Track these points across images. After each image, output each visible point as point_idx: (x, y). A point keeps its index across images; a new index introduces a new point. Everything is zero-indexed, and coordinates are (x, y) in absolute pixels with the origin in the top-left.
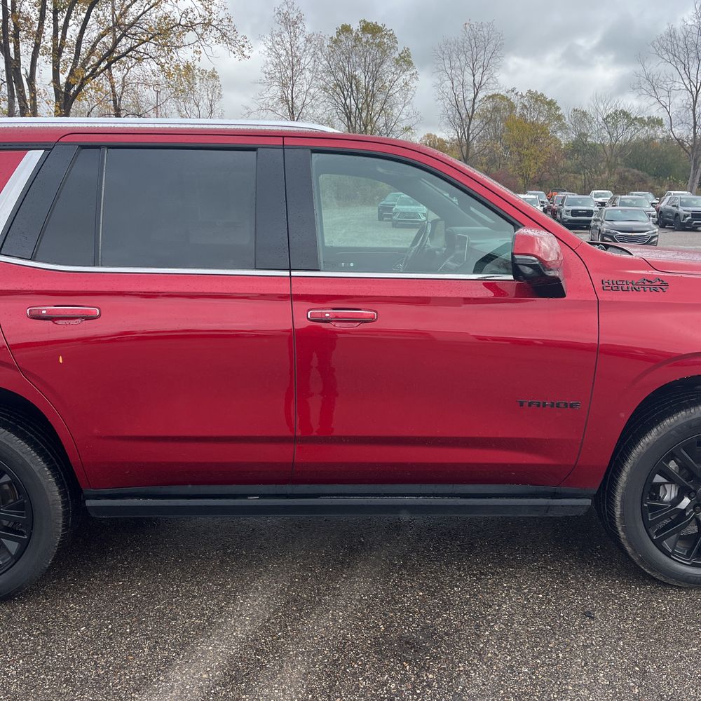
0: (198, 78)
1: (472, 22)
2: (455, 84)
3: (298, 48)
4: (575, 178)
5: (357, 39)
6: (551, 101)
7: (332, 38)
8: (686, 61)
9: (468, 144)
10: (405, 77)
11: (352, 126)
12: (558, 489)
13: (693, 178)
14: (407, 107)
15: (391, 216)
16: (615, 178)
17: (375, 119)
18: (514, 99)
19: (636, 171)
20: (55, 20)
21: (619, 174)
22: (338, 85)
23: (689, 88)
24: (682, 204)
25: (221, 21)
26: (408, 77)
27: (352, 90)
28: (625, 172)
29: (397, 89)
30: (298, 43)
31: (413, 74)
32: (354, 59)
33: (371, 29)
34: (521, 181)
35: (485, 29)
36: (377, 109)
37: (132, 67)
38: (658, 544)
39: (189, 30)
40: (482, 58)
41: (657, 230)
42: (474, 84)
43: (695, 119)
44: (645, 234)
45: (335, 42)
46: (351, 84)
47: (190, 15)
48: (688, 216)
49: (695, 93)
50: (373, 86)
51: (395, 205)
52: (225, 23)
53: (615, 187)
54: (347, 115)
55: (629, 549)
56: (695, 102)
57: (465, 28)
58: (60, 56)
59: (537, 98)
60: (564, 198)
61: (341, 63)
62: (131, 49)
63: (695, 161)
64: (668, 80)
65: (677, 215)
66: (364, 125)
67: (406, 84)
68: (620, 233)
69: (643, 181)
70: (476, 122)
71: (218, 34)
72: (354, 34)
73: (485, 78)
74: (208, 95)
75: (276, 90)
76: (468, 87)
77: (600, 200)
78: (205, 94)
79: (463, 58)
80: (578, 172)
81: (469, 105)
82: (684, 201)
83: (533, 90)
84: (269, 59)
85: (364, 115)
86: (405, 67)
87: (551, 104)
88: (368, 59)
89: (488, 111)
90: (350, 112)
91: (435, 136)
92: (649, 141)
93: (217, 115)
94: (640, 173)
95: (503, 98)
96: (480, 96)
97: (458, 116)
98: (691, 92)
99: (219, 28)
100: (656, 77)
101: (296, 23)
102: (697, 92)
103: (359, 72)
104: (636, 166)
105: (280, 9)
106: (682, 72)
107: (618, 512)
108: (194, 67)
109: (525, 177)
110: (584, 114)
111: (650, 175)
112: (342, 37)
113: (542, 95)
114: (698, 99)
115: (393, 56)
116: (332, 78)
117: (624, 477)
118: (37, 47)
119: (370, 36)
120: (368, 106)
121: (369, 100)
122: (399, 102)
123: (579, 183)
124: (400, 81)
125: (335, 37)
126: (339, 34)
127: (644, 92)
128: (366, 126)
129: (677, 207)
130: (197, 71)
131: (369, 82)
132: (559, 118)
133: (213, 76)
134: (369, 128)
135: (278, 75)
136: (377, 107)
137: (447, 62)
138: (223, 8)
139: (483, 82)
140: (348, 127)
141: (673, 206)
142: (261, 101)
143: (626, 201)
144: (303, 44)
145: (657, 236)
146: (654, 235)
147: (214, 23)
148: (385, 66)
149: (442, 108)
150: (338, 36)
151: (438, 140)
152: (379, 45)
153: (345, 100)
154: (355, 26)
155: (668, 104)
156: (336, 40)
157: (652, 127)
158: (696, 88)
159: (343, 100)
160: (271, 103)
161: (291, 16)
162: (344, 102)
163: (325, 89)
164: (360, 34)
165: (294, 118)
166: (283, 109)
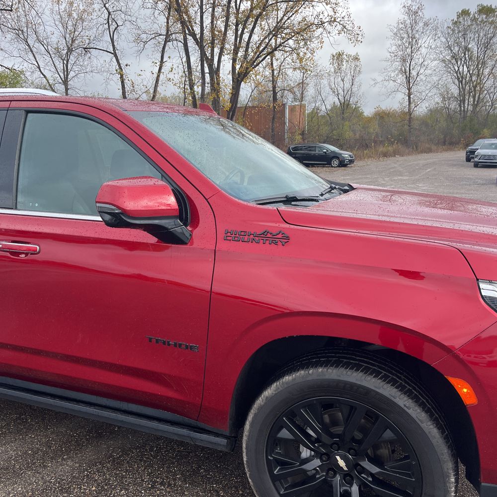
0: (345, 61)
3: (417, 31)
5: (474, 19)
7: (452, 21)
17: (484, 81)
20: (237, 30)
25: (343, 18)
27: (465, 60)
30: (418, 28)
32: (470, 35)
33: (486, 10)
37: (286, 57)
39: (320, 27)
46: (465, 55)
47: (321, 16)
50: (484, 56)
52: (346, 18)
54: (458, 79)
58: (237, 54)
62: (280, 45)
71: (341, 28)
72: (471, 16)
74: (351, 72)
75: (397, 64)
78: (349, 72)
84: (393, 42)
88: (481, 35)
90: (462, 77)
93: (356, 86)
99: (341, 23)
101: (417, 13)
103: (472, 45)
105: (406, 4)
108: (343, 54)
112: (461, 19)
116: (449, 52)
118: (221, 50)
119: (484, 16)
120: (479, 71)
121: (480, 66)
125: (456, 19)
126: (458, 17)
128: (475, 87)
130: (345, 56)
133: (356, 59)
134: (478, 88)
136: (487, 71)
142: (385, 74)
144: (421, 28)
147: (338, 20)
150: (458, 18)
156: (456, 22)
160: (392, 75)
161: (414, 7)
162: (457, 69)
163: (444, 61)
164: (476, 15)
165: (409, 85)
166: (401, 79)
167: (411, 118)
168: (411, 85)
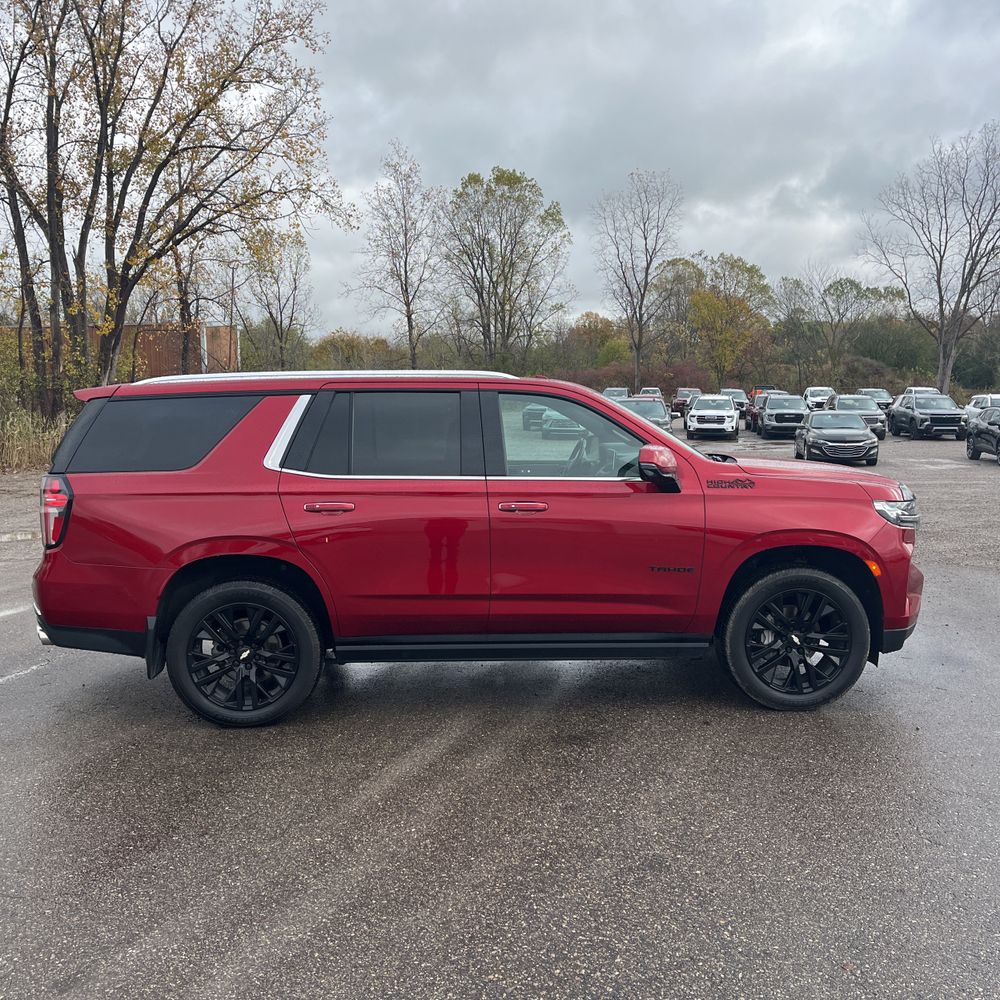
0: (277, 245)
1: (641, 172)
2: (622, 250)
3: (412, 207)
4: (788, 369)
5: (489, 192)
6: (753, 267)
7: (456, 191)
8: (925, 218)
9: (641, 327)
10: (556, 238)
11: (484, 305)
12: (684, 635)
13: (944, 369)
14: (557, 279)
15: (541, 424)
16: (842, 369)
17: (515, 295)
18: (703, 265)
19: (868, 360)
20: (110, 185)
21: (847, 364)
22: (466, 251)
23: (931, 253)
24: (919, 406)
25: (322, 186)
26: (558, 239)
27: (484, 259)
28: (853, 361)
29: (543, 257)
30: (413, 201)
31: (565, 236)
32: (486, 217)
33: (508, 178)
34: (713, 375)
35: (658, 180)
36: (519, 282)
38: (759, 675)
39: (282, 198)
40: (656, 216)
41: (876, 439)
42: (647, 250)
43: (940, 292)
44: (861, 444)
45: (460, 196)
46: (482, 250)
47: (284, 180)
48: (926, 420)
49: (938, 259)
50: (512, 253)
51: (545, 410)
52: (329, 187)
53: (841, 381)
54: (477, 291)
55: (738, 680)
56: (939, 271)
57: (632, 178)
58: (115, 230)
59: (734, 265)
60: (767, 398)
61: (468, 224)
62: (209, 221)
63: (945, 346)
64: (902, 242)
65: (913, 419)
66: (500, 304)
67: (556, 248)
68: (830, 444)
69: (878, 372)
70: (652, 297)
71: (319, 201)
72: (485, 186)
73: (660, 242)
74: (291, 266)
75: (384, 261)
76: (638, 254)
77: (819, 399)
78: (287, 265)
79: (630, 216)
80: (790, 361)
81: (640, 276)
82: (922, 401)
83: (727, 254)
84: (375, 222)
85: (500, 290)
86: (554, 228)
87: (752, 271)
88: (504, 218)
89: (668, 281)
90: (482, 287)
91: (597, 315)
92: (888, 319)
93: (303, 292)
94: (875, 363)
95: (687, 263)
96: (654, 264)
97: (626, 290)
98: (934, 258)
99: (320, 194)
100: (886, 240)
101: (409, 177)
102: (942, 257)
103: (493, 235)
104: (870, 353)
105: (389, 160)
106: (920, 232)
107: (728, 652)
108: (273, 232)
109: (719, 369)
110: (798, 284)
111: (889, 365)
112: (470, 190)
113: (740, 259)
114: (944, 267)
115: (538, 213)
116: (457, 243)
117: (731, 624)
118: (88, 219)
119: (506, 188)
120: (506, 279)
121: (507, 270)
122: (547, 272)
123: (793, 377)
124: (548, 246)
125: (460, 189)
126: (465, 185)
127: (872, 259)
128: (502, 305)
129: (913, 409)
131: (506, 247)
132: (765, 289)
133: (299, 242)
134: (507, 307)
135: (387, 242)
136: (518, 279)
137: (609, 221)
138: (325, 170)
139: (658, 247)
140: (480, 306)
141: (907, 408)
142: (364, 275)
143: (847, 402)
144: (419, 203)
145: (877, 447)
146: (872, 446)
147: (314, 188)
148: (527, 227)
149: (604, 281)
150: (463, 188)
151: (601, 320)
152: (519, 200)
153: (475, 271)
154: (487, 176)
155: (904, 274)
156: (461, 193)
157: (891, 301)
158: (940, 253)
159: (472, 271)
160: (377, 279)
161: (403, 167)
162: (473, 274)
163: (448, 257)
164: (492, 185)
165: (408, 297)
166: (394, 286)
167: (415, 354)
168: (411, 298)
